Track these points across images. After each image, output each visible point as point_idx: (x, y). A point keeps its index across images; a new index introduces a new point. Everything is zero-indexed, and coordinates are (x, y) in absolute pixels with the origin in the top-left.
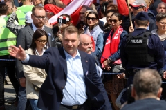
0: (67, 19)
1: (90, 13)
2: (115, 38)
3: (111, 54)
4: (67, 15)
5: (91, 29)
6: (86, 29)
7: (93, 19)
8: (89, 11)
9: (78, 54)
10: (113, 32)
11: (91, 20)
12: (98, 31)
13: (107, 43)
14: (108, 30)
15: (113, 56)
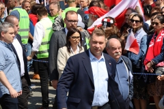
0: (112, 22)
1: (135, 16)
2: (158, 40)
3: (155, 57)
4: (111, 18)
5: (135, 31)
6: (130, 31)
7: (137, 21)
8: (133, 14)
9: (103, 57)
10: (156, 35)
11: (135, 22)
12: (142, 33)
13: (150, 46)
14: (152, 33)
15: (156, 59)
